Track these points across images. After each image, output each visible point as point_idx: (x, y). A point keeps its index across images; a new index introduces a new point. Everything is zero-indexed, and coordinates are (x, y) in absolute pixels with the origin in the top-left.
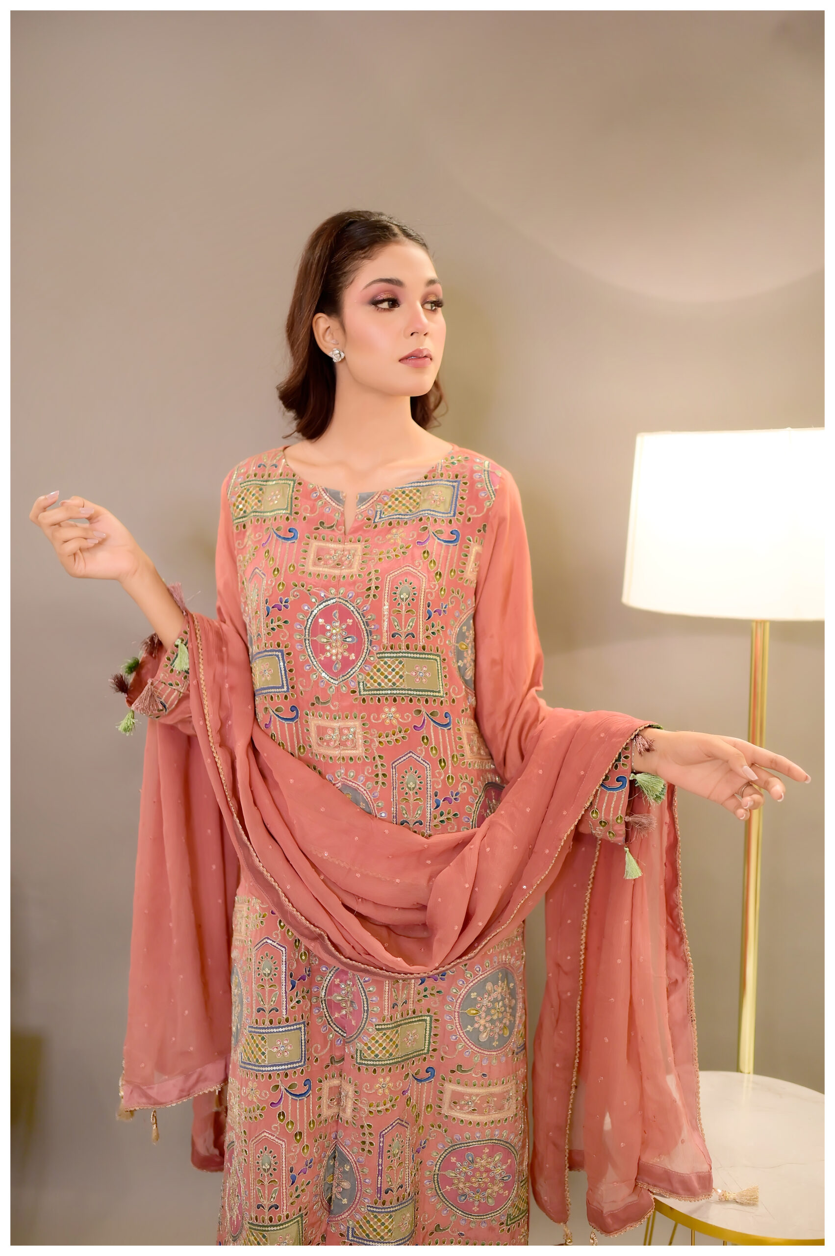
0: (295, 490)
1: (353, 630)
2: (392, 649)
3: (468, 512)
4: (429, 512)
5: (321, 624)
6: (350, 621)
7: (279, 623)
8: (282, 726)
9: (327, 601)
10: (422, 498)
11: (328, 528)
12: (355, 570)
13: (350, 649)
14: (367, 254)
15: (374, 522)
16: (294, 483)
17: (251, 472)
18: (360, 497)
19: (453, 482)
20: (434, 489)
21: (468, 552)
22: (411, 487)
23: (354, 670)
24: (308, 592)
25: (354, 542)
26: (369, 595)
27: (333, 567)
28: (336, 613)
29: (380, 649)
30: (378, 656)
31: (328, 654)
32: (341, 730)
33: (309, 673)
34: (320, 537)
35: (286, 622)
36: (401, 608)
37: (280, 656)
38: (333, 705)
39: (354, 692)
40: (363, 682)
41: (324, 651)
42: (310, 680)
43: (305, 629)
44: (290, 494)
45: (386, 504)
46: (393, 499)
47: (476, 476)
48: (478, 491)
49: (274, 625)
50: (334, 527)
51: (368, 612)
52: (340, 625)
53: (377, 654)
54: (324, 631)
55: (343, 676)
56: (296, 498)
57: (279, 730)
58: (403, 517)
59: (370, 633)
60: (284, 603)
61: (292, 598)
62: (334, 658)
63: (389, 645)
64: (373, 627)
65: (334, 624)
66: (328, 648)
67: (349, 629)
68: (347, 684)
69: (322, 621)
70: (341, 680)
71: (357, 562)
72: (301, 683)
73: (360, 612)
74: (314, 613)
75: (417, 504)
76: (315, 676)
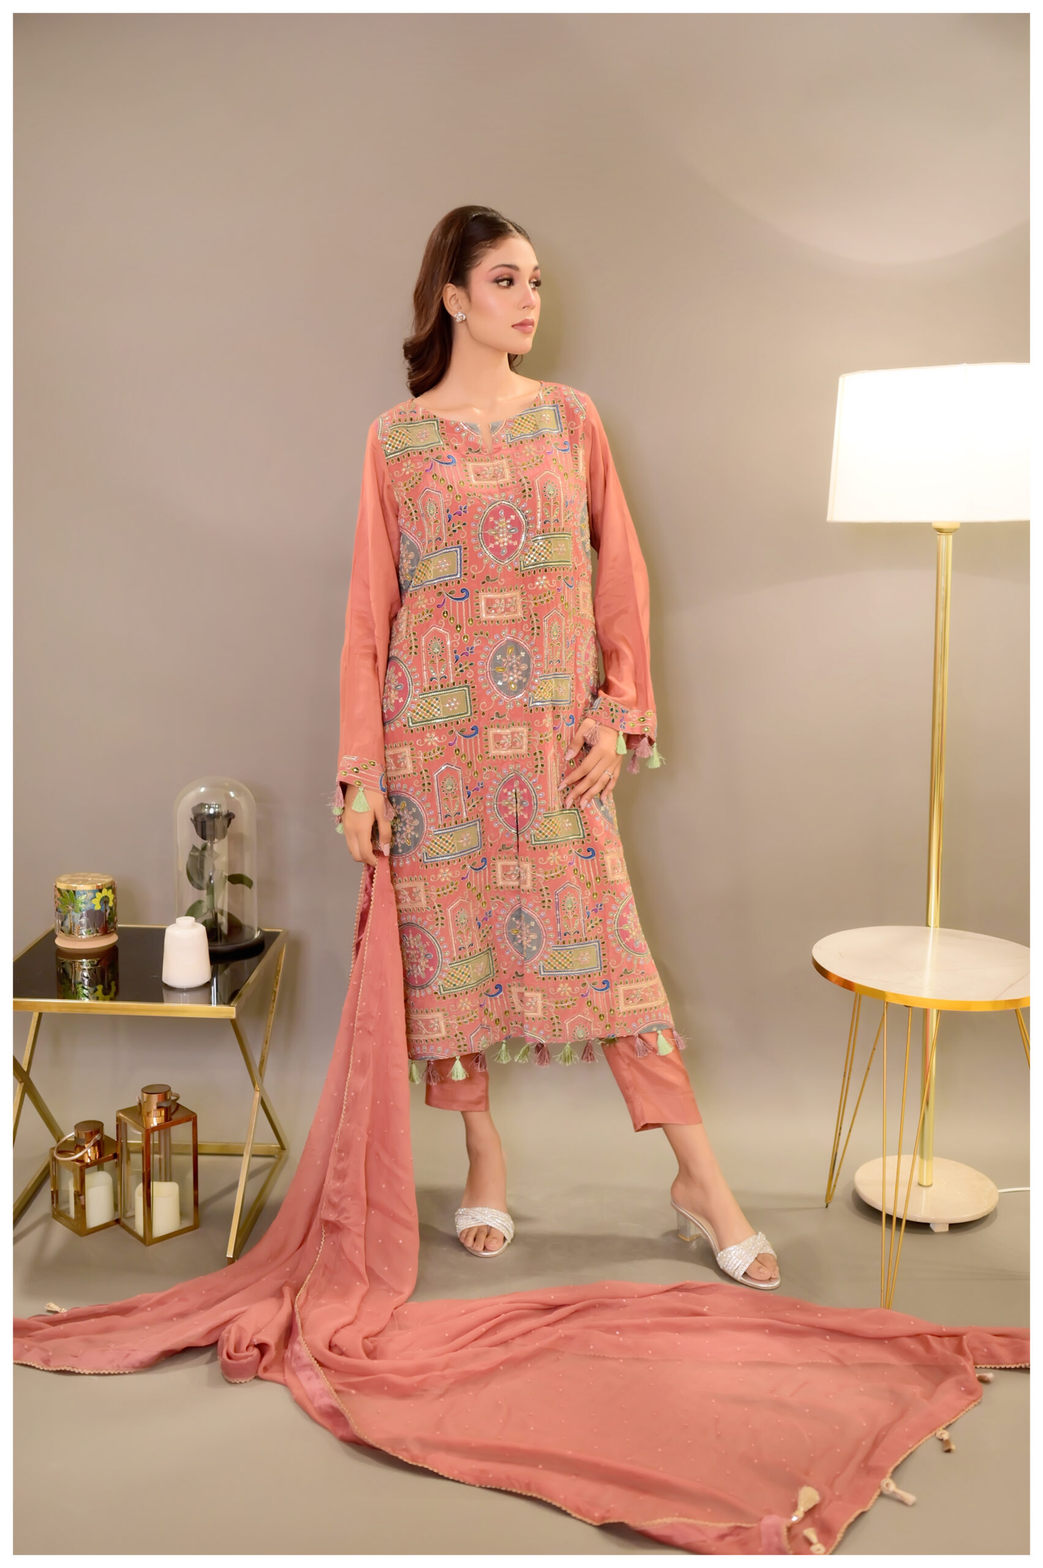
0: (440, 427)
1: (517, 523)
2: (543, 532)
4: (546, 430)
5: (491, 521)
7: (459, 526)
8: (454, 604)
9: (494, 503)
10: (537, 420)
11: (477, 452)
12: (508, 478)
13: (514, 538)
14: (492, 244)
15: (509, 443)
16: (437, 422)
17: (395, 418)
18: (492, 425)
20: (544, 413)
21: (577, 455)
22: (526, 414)
23: (516, 554)
24: (478, 499)
25: (500, 459)
26: (525, 496)
27: (491, 480)
28: (502, 513)
29: (535, 534)
31: (497, 543)
32: (506, 600)
33: (481, 560)
35: (464, 524)
36: (550, 501)
37: (459, 551)
38: (500, 581)
39: (517, 569)
40: (523, 561)
41: (493, 541)
43: (479, 526)
44: (437, 431)
45: (512, 428)
46: (515, 426)
47: (568, 399)
48: (573, 409)
49: (455, 528)
51: (526, 509)
52: (505, 520)
53: (532, 538)
54: (493, 525)
55: (508, 558)
56: (443, 433)
57: (451, 608)
59: (528, 523)
60: (461, 511)
61: (469, 505)
62: (501, 545)
63: (542, 530)
64: (532, 518)
65: (501, 520)
66: (497, 538)
67: (512, 523)
68: (512, 564)
69: (491, 519)
70: (507, 561)
71: (507, 471)
72: (474, 569)
73: (520, 509)
74: (486, 513)
75: (535, 425)
76: (486, 561)
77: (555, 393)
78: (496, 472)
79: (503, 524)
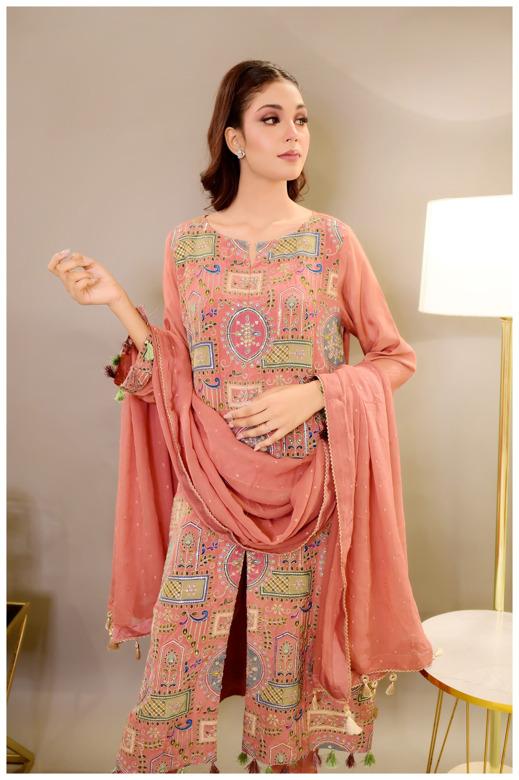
0: (216, 241)
1: (259, 328)
2: (282, 338)
3: (326, 253)
4: (303, 252)
5: (238, 324)
6: (257, 322)
7: (210, 325)
8: (209, 390)
9: (242, 309)
10: (298, 244)
11: (239, 264)
12: (259, 289)
13: (257, 340)
14: (259, 89)
15: (268, 260)
16: (215, 237)
17: (186, 231)
18: (258, 244)
19: (315, 234)
20: (305, 238)
21: (328, 277)
22: (290, 237)
23: (259, 353)
24: (229, 304)
25: (257, 273)
26: (269, 305)
27: (244, 288)
28: (247, 318)
29: (275, 339)
30: (274, 343)
31: (242, 343)
32: (249, 391)
33: (229, 356)
34: (234, 270)
35: (215, 324)
36: (290, 312)
37: (210, 346)
38: (244, 376)
39: (258, 367)
40: (265, 360)
41: (239, 341)
42: (230, 360)
43: (228, 327)
44: (213, 244)
45: (275, 248)
46: (279, 245)
47: (330, 230)
48: (332, 239)
49: (207, 326)
50: (243, 264)
51: (268, 316)
52: (250, 325)
53: (273, 342)
54: (239, 328)
55: (252, 357)
56: (217, 246)
57: (207, 393)
58: (287, 256)
59: (269, 329)
60: (214, 312)
61: (219, 308)
62: (246, 345)
63: (281, 336)
64: (271, 325)
65: (246, 324)
66: (242, 339)
67: (256, 327)
68: (254, 362)
69: (238, 323)
70: (250, 359)
71: (259, 285)
72: (223, 362)
73: (263, 316)
74: (233, 318)
75: (295, 248)
76: (233, 357)
77: (320, 223)
78: (251, 283)
79: (248, 327)
